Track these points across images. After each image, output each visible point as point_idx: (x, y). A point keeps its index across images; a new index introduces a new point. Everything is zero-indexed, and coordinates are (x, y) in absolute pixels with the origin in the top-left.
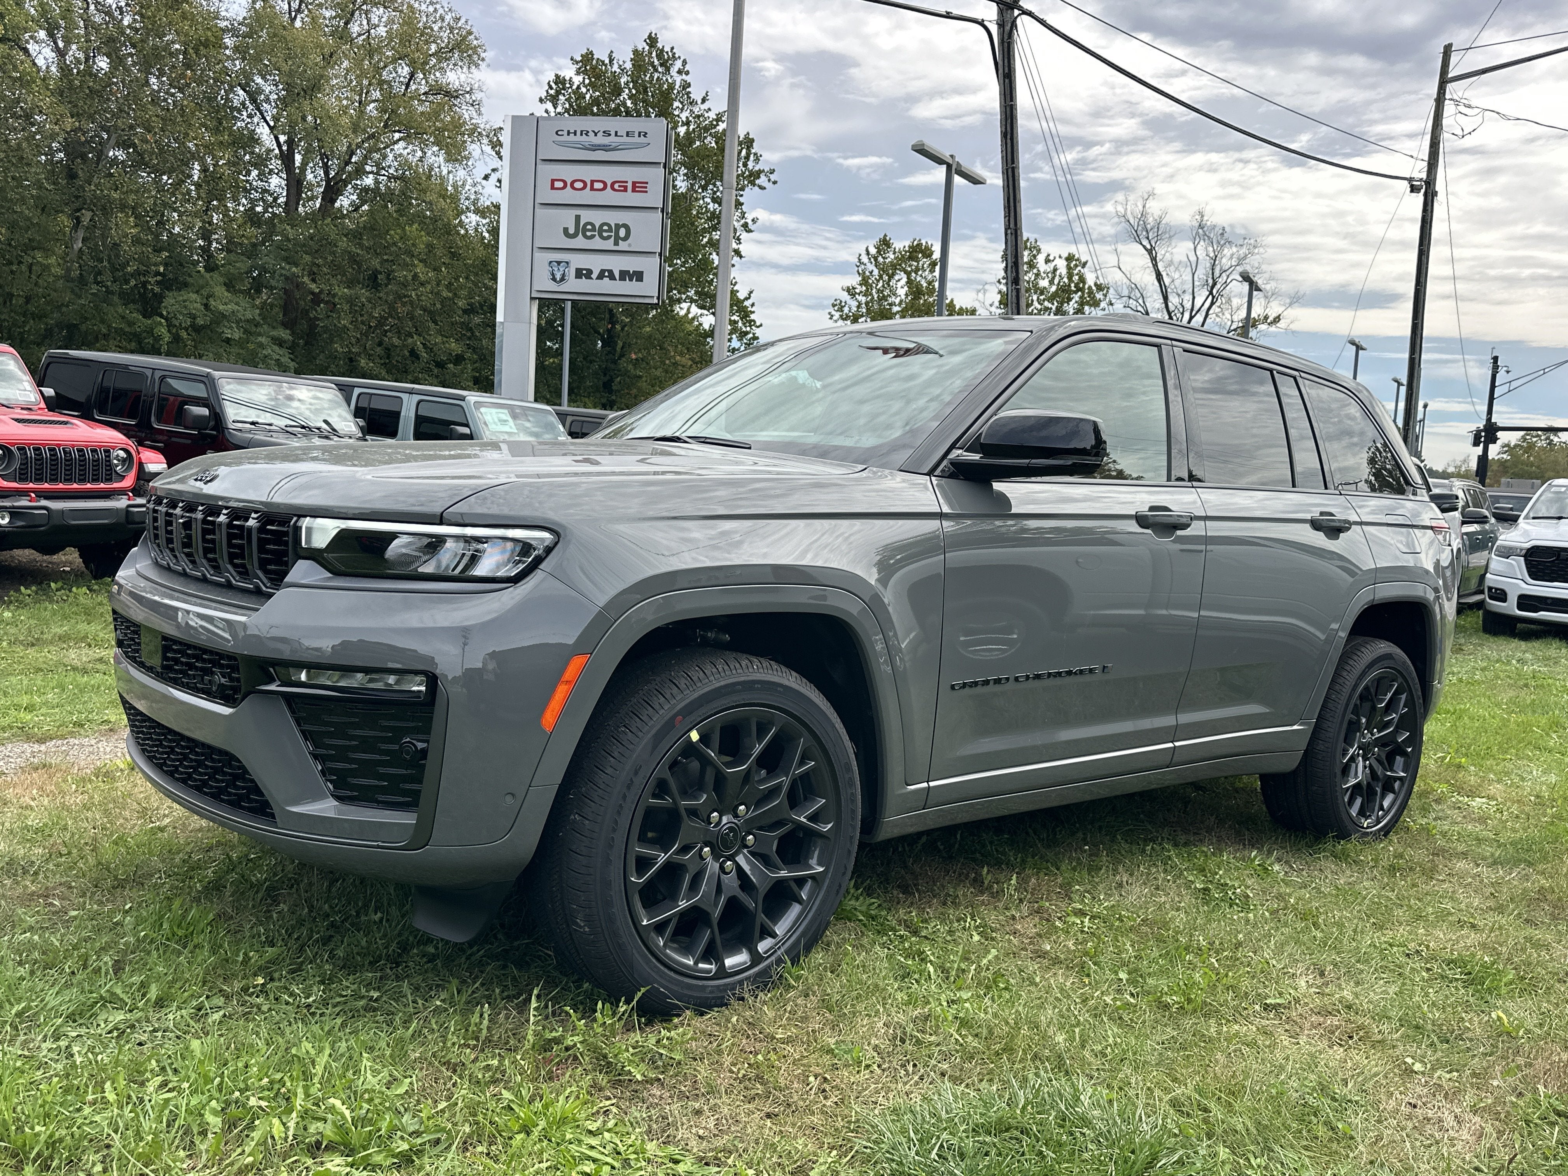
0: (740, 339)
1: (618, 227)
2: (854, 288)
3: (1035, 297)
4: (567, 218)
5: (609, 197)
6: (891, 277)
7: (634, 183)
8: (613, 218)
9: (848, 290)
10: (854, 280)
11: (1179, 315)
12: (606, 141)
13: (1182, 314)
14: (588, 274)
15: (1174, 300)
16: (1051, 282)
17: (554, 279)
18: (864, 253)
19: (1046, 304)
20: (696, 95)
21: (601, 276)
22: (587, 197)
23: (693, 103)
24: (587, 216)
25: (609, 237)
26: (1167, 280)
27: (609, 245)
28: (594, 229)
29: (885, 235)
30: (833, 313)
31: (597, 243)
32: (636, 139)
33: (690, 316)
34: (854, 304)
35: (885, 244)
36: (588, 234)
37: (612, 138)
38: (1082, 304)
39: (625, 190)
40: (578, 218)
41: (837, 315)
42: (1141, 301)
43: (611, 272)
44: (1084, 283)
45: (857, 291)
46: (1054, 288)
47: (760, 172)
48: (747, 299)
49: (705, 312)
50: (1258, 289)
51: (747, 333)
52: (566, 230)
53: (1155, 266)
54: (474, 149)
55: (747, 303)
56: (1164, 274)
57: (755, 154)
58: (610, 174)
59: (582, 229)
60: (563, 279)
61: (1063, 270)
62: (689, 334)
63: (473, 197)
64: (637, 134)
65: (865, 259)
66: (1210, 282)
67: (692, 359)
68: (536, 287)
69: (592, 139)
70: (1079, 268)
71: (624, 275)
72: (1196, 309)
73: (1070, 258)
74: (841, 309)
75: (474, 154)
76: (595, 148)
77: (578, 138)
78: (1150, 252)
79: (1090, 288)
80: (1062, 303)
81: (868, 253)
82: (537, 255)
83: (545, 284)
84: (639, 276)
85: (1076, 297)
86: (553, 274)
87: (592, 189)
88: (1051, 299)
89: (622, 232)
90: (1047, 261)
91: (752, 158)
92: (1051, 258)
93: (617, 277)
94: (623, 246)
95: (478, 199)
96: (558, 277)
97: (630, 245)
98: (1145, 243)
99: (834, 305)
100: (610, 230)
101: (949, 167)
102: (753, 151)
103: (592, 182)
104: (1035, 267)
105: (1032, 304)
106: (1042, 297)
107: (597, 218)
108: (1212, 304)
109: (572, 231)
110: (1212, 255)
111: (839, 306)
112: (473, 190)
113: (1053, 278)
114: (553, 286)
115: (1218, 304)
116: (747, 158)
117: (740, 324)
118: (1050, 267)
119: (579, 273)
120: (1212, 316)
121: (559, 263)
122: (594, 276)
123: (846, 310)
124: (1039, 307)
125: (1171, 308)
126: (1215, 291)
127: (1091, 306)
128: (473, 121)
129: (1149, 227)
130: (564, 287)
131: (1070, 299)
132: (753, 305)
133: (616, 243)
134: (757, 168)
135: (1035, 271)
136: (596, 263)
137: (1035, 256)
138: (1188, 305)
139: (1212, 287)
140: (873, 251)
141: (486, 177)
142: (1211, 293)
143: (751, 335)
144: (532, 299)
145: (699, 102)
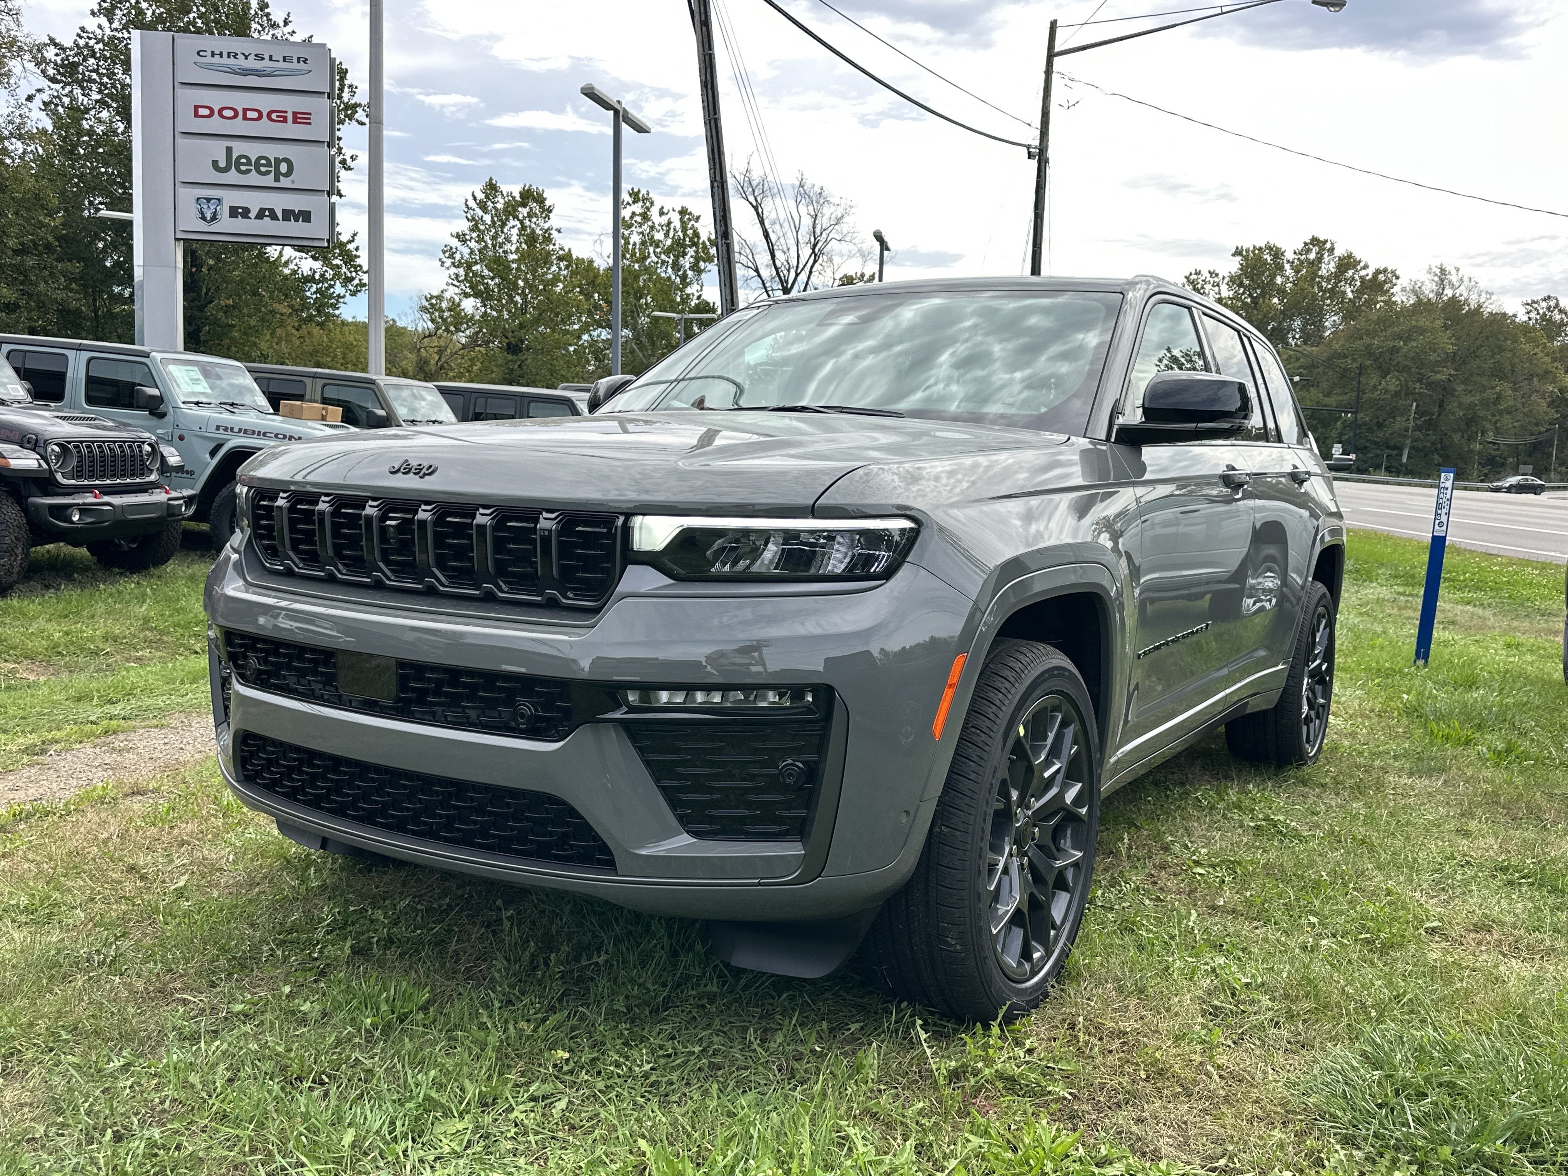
0: (344, 285)
1: (278, 161)
2: (464, 235)
3: (651, 249)
4: (217, 150)
5: (265, 128)
6: (504, 224)
7: (295, 114)
8: (273, 151)
9: (458, 236)
10: (463, 226)
11: (786, 272)
12: (259, 65)
13: (789, 271)
14: (245, 213)
15: (780, 257)
16: (667, 235)
17: (203, 218)
18: (470, 198)
19: (663, 257)
20: (278, 16)
21: (261, 215)
22: (239, 127)
23: (274, 26)
24: (239, 148)
25: (268, 173)
26: (773, 237)
27: (269, 181)
28: (249, 163)
29: (491, 179)
30: (444, 259)
31: (254, 178)
32: (295, 65)
33: (284, 259)
34: (466, 251)
35: (492, 188)
36: (243, 168)
37: (266, 63)
38: (697, 259)
39: (285, 120)
40: (229, 150)
41: (448, 262)
42: (750, 257)
43: (272, 211)
44: (699, 237)
45: (468, 237)
46: (669, 242)
47: (356, 105)
48: (350, 242)
49: (304, 255)
50: (888, 249)
51: (353, 279)
52: (215, 163)
53: (762, 223)
54: (15, 65)
55: (351, 247)
56: (770, 231)
57: (351, 86)
58: (266, 102)
59: (234, 163)
60: (214, 218)
61: (677, 223)
62: (286, 278)
63: (18, 121)
64: (295, 60)
65: (472, 204)
66: (812, 239)
67: (291, 306)
68: (181, 227)
69: (241, 62)
70: (692, 222)
71: (288, 215)
72: (801, 266)
73: (683, 212)
74: (452, 256)
75: (14, 70)
76: (246, 72)
77: (225, 60)
78: (756, 208)
79: (704, 243)
80: (677, 257)
81: (475, 199)
82: (182, 191)
83: (191, 223)
84: (306, 216)
85: (691, 251)
86: (202, 213)
87: (245, 118)
88: (667, 252)
89: (284, 168)
90: (662, 213)
91: (346, 90)
92: (665, 211)
93: (280, 216)
94: (285, 182)
95: (24, 123)
96: (209, 216)
97: (293, 182)
98: (752, 199)
99: (444, 252)
100: (269, 164)
101: (616, 113)
102: (346, 82)
103: (245, 110)
104: (649, 220)
105: (649, 257)
106: (658, 250)
107: (253, 150)
108: (815, 261)
109: (222, 164)
110: (813, 213)
111: (451, 253)
112: (17, 113)
113: (668, 231)
114: (203, 226)
115: (820, 261)
116: (341, 89)
117: (344, 269)
118: (664, 220)
119: (234, 212)
120: (815, 274)
121: (209, 200)
122: (253, 215)
123: (458, 256)
124: (656, 260)
125: (778, 264)
126: (817, 250)
127: (705, 261)
128: (12, 33)
129: (754, 183)
130: (215, 227)
131: (684, 254)
132: (357, 249)
133: (277, 179)
134: (353, 102)
135: (650, 223)
136: (254, 201)
137: (648, 209)
138: (794, 263)
139: (815, 246)
140: (480, 196)
141: (30, 98)
142: (813, 252)
143: (356, 282)
144: (176, 239)
145: (282, 24)
